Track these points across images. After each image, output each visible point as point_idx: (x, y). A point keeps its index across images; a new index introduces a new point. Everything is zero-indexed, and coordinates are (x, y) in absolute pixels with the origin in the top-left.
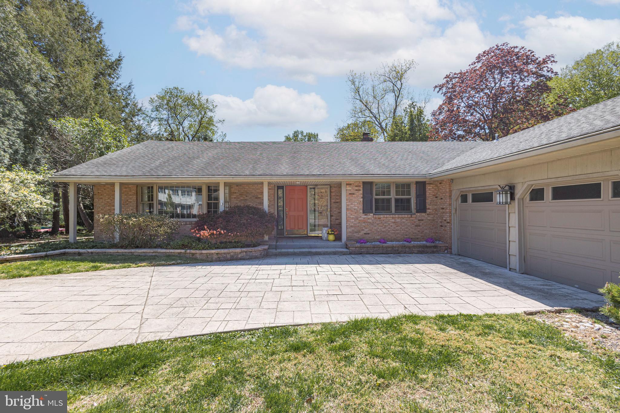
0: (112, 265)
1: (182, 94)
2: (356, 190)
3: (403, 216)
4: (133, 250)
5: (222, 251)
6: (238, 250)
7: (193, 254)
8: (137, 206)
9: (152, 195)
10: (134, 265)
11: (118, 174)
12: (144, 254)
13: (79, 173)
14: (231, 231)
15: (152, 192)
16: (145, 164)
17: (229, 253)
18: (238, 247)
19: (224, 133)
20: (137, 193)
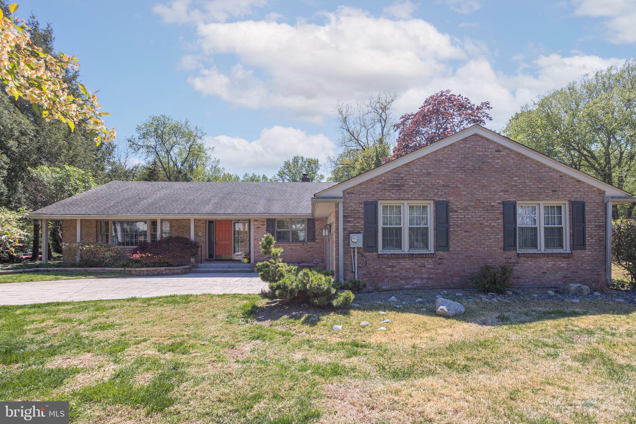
0: (69, 277)
1: (170, 121)
2: (262, 225)
3: (297, 244)
4: (87, 269)
5: (151, 269)
6: (163, 268)
7: (130, 271)
8: (97, 237)
9: (108, 228)
10: (84, 278)
11: (78, 213)
12: (95, 271)
13: (49, 212)
14: (157, 254)
15: (108, 226)
16: (102, 204)
17: (156, 270)
18: (164, 266)
19: (217, 159)
20: (97, 226)
